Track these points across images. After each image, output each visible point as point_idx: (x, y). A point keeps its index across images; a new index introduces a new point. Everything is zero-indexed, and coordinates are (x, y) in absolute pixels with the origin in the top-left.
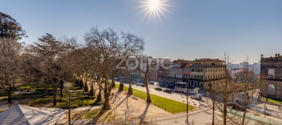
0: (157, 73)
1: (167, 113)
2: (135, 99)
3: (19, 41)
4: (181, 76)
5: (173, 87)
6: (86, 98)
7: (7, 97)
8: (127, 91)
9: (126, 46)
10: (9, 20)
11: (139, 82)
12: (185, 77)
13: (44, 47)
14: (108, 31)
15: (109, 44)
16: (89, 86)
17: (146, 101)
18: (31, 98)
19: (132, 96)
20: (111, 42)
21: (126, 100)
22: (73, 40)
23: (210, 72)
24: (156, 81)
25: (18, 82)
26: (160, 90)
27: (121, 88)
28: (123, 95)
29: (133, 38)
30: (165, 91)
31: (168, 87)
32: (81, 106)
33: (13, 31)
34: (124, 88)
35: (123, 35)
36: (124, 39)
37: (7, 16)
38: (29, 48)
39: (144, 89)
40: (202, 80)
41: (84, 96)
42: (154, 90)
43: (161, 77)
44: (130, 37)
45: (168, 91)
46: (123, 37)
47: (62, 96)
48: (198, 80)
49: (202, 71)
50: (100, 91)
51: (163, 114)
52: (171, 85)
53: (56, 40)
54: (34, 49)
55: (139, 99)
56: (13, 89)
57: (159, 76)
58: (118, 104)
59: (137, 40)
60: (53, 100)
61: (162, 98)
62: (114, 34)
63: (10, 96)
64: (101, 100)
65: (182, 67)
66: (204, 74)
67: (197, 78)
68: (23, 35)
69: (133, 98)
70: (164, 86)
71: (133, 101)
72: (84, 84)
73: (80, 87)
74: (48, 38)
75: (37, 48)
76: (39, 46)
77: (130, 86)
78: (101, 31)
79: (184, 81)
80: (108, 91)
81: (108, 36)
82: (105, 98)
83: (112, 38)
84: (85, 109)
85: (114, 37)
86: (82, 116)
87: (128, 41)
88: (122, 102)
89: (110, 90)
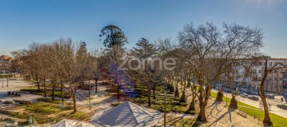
2: (241, 115)
3: (123, 47)
6: (178, 104)
7: (116, 93)
8: (229, 104)
9: (229, 43)
10: (117, 30)
11: (246, 93)
13: (140, 51)
14: (205, 26)
15: (206, 42)
16: (180, 91)
17: (261, 122)
18: (132, 96)
19: (238, 111)
20: (208, 40)
21: (228, 114)
22: (167, 42)
24: (279, 94)
25: (123, 82)
27: (219, 98)
28: (223, 108)
29: (242, 31)
33: (119, 39)
34: (223, 99)
35: (226, 29)
36: (226, 35)
37: (116, 27)
38: (129, 53)
39: (257, 105)
41: (175, 102)
42: (276, 107)
44: (236, 30)
46: (225, 32)
47: (155, 98)
50: (194, 98)
53: (149, 44)
55: (248, 116)
56: (120, 87)
58: (218, 118)
59: (249, 33)
60: (148, 100)
62: (213, 28)
63: (118, 92)
64: (194, 109)
68: (125, 41)
69: (238, 114)
71: (240, 118)
72: (175, 88)
73: (171, 91)
74: (144, 43)
75: (134, 52)
76: (136, 50)
77: (234, 98)
78: (196, 27)
80: (204, 99)
81: (204, 32)
82: (200, 107)
83: (209, 35)
84: (178, 115)
85: (213, 32)
86: (175, 122)
87: (233, 37)
88: (223, 116)
89: (206, 99)
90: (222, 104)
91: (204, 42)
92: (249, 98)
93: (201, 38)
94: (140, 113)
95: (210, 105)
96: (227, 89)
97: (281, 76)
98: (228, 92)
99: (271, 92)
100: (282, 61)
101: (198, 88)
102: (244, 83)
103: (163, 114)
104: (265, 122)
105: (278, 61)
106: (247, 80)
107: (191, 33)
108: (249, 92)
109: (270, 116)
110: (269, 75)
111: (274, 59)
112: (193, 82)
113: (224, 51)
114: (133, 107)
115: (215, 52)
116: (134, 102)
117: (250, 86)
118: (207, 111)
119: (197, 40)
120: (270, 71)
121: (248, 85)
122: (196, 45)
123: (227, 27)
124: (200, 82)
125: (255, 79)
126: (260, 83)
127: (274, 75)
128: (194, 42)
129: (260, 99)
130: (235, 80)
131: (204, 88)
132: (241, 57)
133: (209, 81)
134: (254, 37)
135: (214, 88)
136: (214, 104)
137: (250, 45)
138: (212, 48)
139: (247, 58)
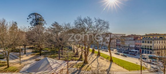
0: (116, 44)
1: (125, 70)
3: (43, 26)
4: (134, 46)
5: (127, 53)
6: (75, 56)
7: (39, 53)
8: (97, 54)
9: (97, 27)
10: (39, 16)
12: (137, 46)
13: (54, 29)
14: (87, 18)
15: (87, 26)
16: (75, 50)
17: (109, 61)
18: (49, 54)
19: (100, 57)
20: (88, 25)
21: (97, 59)
22: (69, 24)
23: (158, 44)
24: (115, 49)
25: (43, 46)
26: (119, 54)
27: (93, 52)
28: (94, 56)
29: (102, 22)
30: (122, 55)
31: (124, 53)
32: (73, 60)
33: (41, 21)
34: (95, 52)
35: (95, 20)
36: (95, 23)
37: (39, 15)
38: (47, 30)
39: (108, 54)
40: (151, 49)
41: (73, 55)
42: (114, 54)
43: (119, 46)
44: (99, 21)
45: (125, 55)
46: (95, 22)
47: (62, 54)
48: (148, 49)
49: (151, 43)
50: (82, 53)
51: (122, 70)
52: (126, 51)
53: (59, 25)
54: (49, 30)
55: (104, 59)
56: (41, 49)
57: (117, 46)
58: (92, 61)
59: (104, 23)
60: (59, 56)
63: (40, 52)
64: (82, 58)
65: (134, 40)
66: (153, 45)
67: (147, 48)
68: (45, 23)
69: (101, 58)
70: (121, 52)
71: (101, 60)
72: (73, 48)
73: (71, 50)
74: (56, 24)
75: (50, 29)
76: (52, 28)
77: (99, 51)
78: (83, 18)
79: (136, 49)
80: (86, 53)
81: (86, 21)
82: (85, 57)
83: (89, 22)
84: (74, 62)
85: (90, 21)
86: (73, 66)
87: (98, 24)
88: (95, 60)
89: (88, 53)
90: (94, 54)
92: (105, 51)
93: (85, 24)
94: (54, 63)
95: (89, 55)
96: (96, 48)
97: (116, 41)
98: (97, 49)
99: (112, 48)
100: (116, 35)
101: (84, 48)
102: (103, 45)
103: (67, 62)
104: (110, 61)
105: (115, 35)
106: (104, 43)
107: (81, 21)
108: (105, 48)
109: (112, 58)
110: (112, 41)
111: (113, 34)
112: (82, 45)
113: (95, 30)
114: (50, 60)
115: (91, 31)
116: (51, 57)
117: (105, 46)
118: (88, 58)
119: (83, 25)
120: (112, 39)
121: (104, 45)
122: (83, 27)
123: (96, 19)
124: (85, 45)
125: (107, 43)
126: (108, 44)
127: (114, 41)
128: (82, 26)
129: (109, 51)
130: (99, 43)
131: (87, 47)
132: (102, 33)
133: (89, 44)
134: (106, 25)
135: (91, 47)
136: (91, 55)
137: (105, 28)
138: (90, 29)
139: (104, 33)
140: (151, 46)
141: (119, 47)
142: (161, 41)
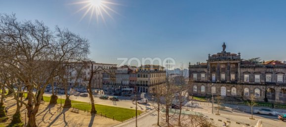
0: (101, 80)
1: (116, 122)
2: (75, 112)
4: (128, 82)
5: (120, 94)
8: (63, 105)
9: (62, 47)
11: (79, 92)
12: (132, 83)
14: (34, 23)
15: (36, 42)
17: (89, 113)
19: (71, 109)
20: (38, 40)
21: (63, 115)
23: (154, 78)
24: (101, 89)
26: (106, 98)
27: (53, 101)
28: (57, 110)
29: (74, 38)
30: (111, 99)
31: (115, 95)
34: (58, 101)
35: (58, 33)
36: (59, 38)
39: (87, 100)
40: (147, 85)
42: (99, 99)
43: (106, 84)
44: (68, 36)
45: (115, 98)
46: (58, 35)
48: (144, 85)
49: (147, 77)
50: (19, 107)
51: (111, 124)
52: (118, 92)
55: (80, 111)
57: (104, 84)
58: (51, 122)
59: (80, 41)
61: (109, 107)
62: (44, 29)
64: (19, 122)
65: (128, 73)
66: (149, 79)
69: (72, 111)
70: (110, 94)
71: (73, 115)
77: (68, 98)
78: (21, 22)
79: (130, 87)
80: (34, 107)
81: (33, 30)
82: (29, 117)
83: (40, 35)
85: (45, 33)
87: (66, 41)
88: (57, 118)
89: (37, 105)
90: (56, 107)
91: (33, 41)
92: (81, 96)
93: (29, 36)
95: (43, 110)
96: (62, 91)
97: (101, 75)
98: (62, 94)
99: (96, 89)
100: (101, 65)
101: (26, 95)
102: (77, 84)
104: (92, 112)
105: (99, 65)
106: (79, 81)
107: (14, 28)
108: (81, 90)
109: (95, 106)
110: (95, 76)
111: (97, 64)
112: (18, 88)
113: (57, 54)
115: (48, 54)
117: (81, 85)
118: (38, 118)
119: (23, 38)
120: (95, 72)
121: (80, 85)
122: (21, 43)
123: (59, 31)
124: (30, 88)
125: (85, 80)
126: (88, 82)
127: (98, 75)
128: (18, 40)
129: (89, 95)
130: (69, 82)
131: (34, 93)
132: (74, 61)
133: (40, 85)
134: (83, 45)
135: (48, 92)
136: (47, 109)
137: (80, 51)
138: (44, 50)
139: (79, 62)
140: (147, 82)
141: (107, 86)
142: (156, 74)
